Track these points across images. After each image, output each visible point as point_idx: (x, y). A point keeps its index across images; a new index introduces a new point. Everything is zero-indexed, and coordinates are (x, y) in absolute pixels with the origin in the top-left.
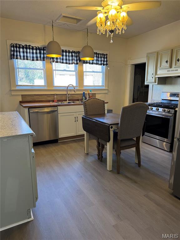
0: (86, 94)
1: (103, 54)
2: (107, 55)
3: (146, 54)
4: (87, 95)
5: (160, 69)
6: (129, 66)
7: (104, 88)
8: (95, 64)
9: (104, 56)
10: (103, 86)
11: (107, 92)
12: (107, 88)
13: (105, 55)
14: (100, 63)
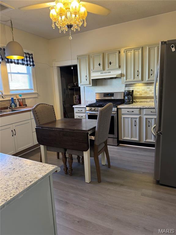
0: (15, 100)
1: (28, 53)
2: (32, 54)
3: (76, 56)
4: (17, 101)
5: (93, 72)
6: (54, 68)
7: (33, 91)
8: (21, 64)
9: (30, 56)
10: (32, 89)
11: (36, 96)
12: (36, 92)
13: (30, 54)
14: (26, 63)
